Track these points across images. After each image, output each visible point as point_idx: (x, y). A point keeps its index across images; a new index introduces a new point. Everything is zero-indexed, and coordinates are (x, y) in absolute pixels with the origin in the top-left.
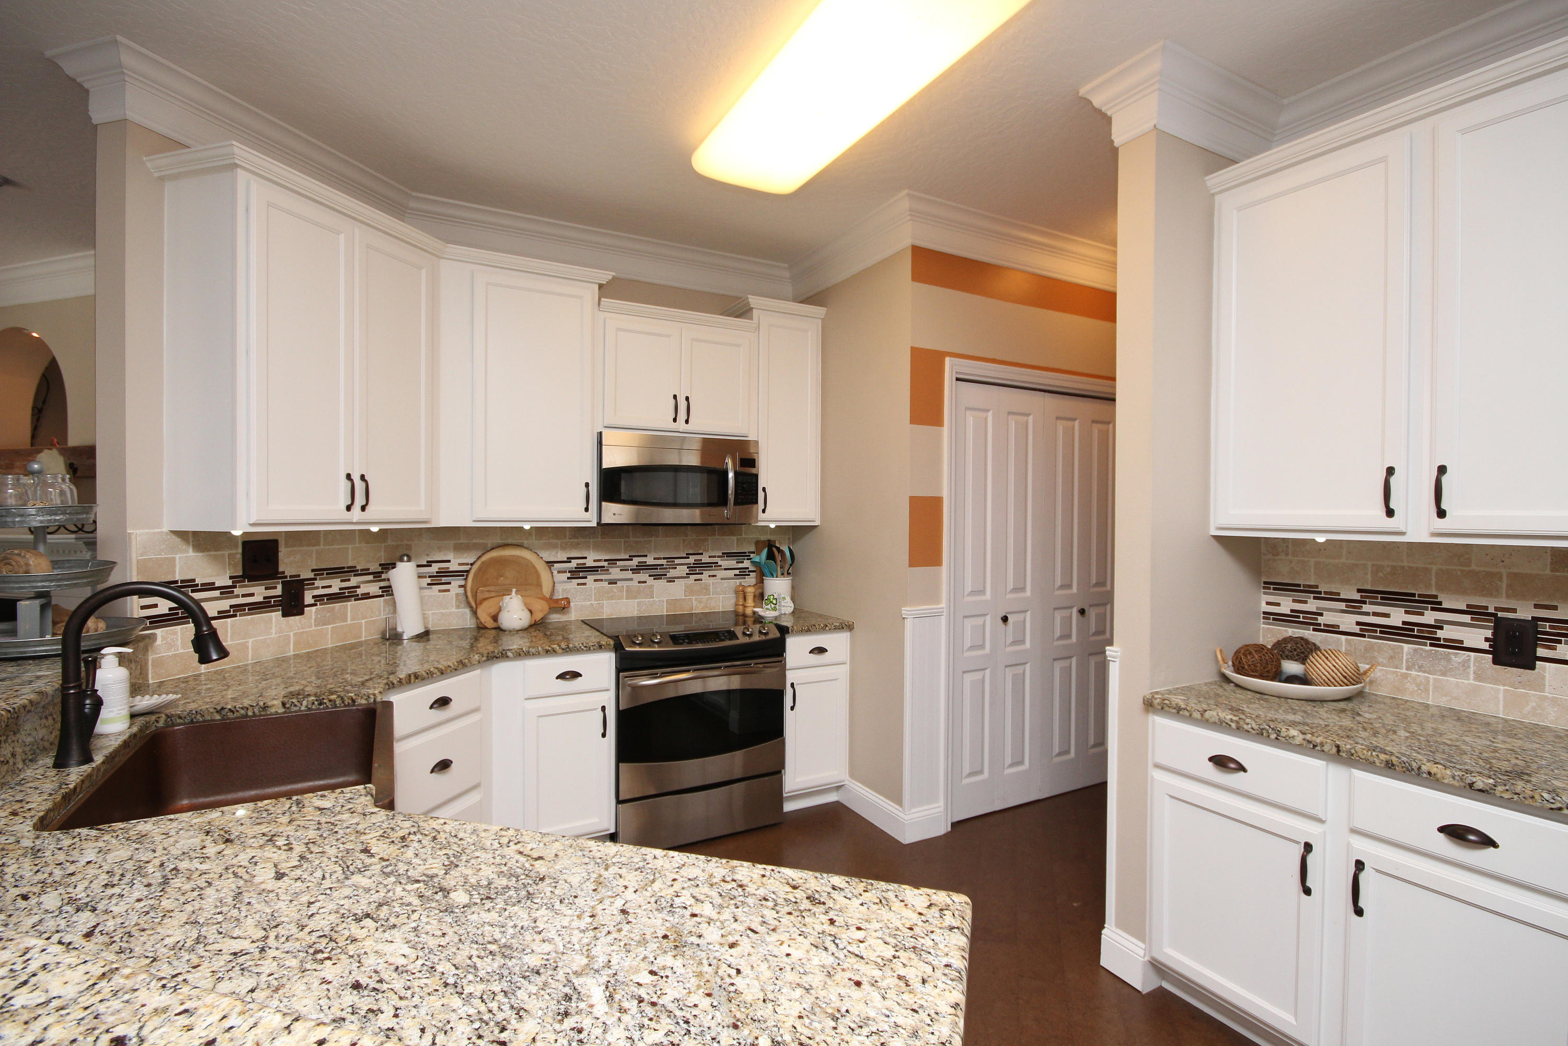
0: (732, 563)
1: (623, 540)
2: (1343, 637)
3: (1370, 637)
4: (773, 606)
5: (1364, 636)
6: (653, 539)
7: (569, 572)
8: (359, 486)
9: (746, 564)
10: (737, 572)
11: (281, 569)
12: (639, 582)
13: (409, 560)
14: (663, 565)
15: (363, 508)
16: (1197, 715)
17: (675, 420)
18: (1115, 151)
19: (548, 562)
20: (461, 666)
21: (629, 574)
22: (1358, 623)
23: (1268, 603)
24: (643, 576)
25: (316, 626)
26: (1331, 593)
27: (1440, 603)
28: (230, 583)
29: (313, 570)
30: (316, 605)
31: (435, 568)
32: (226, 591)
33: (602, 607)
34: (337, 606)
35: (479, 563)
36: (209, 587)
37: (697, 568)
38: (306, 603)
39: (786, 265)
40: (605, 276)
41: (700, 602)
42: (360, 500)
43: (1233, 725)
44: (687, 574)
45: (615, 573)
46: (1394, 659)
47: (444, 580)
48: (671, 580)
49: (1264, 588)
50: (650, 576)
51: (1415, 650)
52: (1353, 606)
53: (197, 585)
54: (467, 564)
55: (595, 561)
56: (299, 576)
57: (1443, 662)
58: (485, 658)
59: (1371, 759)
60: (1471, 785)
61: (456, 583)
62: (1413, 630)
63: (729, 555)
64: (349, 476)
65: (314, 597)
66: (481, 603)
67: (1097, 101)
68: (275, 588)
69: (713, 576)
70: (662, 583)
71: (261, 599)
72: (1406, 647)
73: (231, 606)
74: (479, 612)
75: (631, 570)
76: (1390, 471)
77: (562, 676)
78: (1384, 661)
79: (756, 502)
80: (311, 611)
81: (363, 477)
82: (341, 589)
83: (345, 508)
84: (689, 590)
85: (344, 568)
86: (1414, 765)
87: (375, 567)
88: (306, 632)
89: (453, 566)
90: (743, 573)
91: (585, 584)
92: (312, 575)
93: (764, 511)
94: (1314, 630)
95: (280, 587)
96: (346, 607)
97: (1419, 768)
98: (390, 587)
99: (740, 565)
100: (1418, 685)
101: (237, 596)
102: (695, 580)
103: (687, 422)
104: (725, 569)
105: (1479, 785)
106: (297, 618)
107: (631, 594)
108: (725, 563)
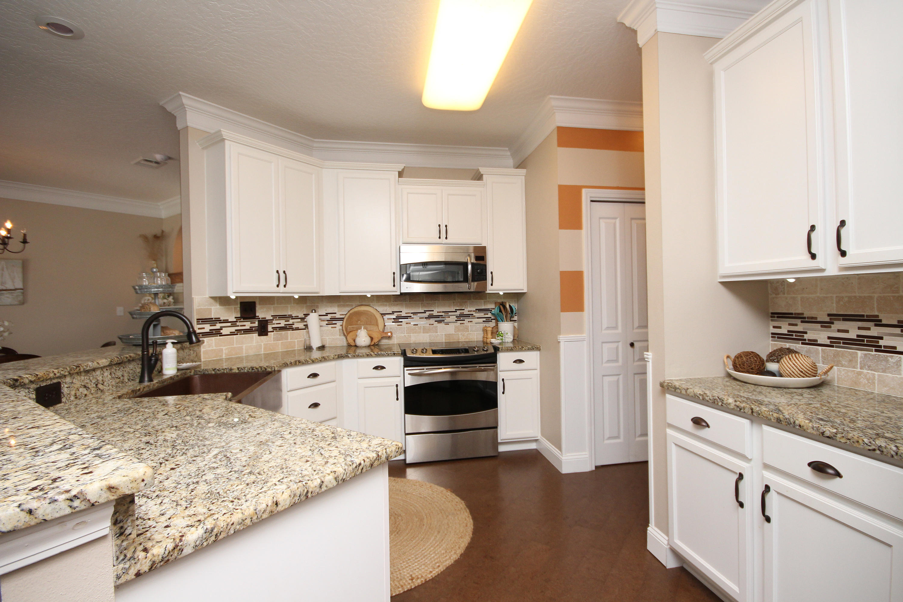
0: (482, 315)
1: (420, 302)
2: (820, 348)
3: (837, 347)
4: (501, 338)
5: (833, 346)
6: (437, 302)
7: (393, 319)
8: (282, 276)
9: (489, 315)
10: (485, 319)
11: (257, 315)
12: (430, 325)
13: (315, 312)
14: (442, 316)
15: (285, 286)
16: (684, 392)
17: (440, 238)
18: (639, 50)
19: (382, 314)
20: (323, 359)
21: (424, 320)
22: (829, 338)
23: (774, 327)
24: (432, 321)
25: (274, 341)
26: (812, 318)
27: (880, 321)
28: (235, 320)
29: (272, 316)
30: (273, 332)
31: (329, 316)
32: (234, 324)
33: (410, 337)
34: (283, 332)
35: (349, 314)
36: (226, 321)
37: (461, 317)
38: (269, 331)
39: (507, 149)
40: (400, 167)
41: (463, 336)
42: (282, 282)
44: (456, 320)
45: (417, 320)
46: (852, 361)
47: (334, 322)
48: (447, 324)
49: (772, 317)
50: (435, 321)
51: (865, 355)
52: (826, 325)
53: (221, 320)
54: (343, 315)
55: (406, 313)
56: (265, 318)
57: (884, 363)
58: (337, 357)
59: (769, 417)
60: (823, 433)
61: (339, 323)
62: (863, 341)
63: (480, 310)
64: (277, 272)
65: (273, 328)
66: (349, 334)
67: (627, 23)
68: (255, 323)
69: (471, 322)
70: (442, 325)
71: (249, 328)
72: (859, 353)
73: (236, 330)
74: (348, 337)
75: (425, 318)
76: (813, 228)
77: (376, 368)
78: (846, 363)
79: (486, 279)
80: (271, 334)
81: (284, 272)
82: (285, 325)
83: (276, 286)
84: (457, 329)
85: (286, 315)
86: (792, 420)
87: (301, 315)
88: (269, 344)
89: (338, 316)
90: (488, 320)
91: (401, 325)
92: (271, 318)
93: (492, 285)
94: (803, 344)
95: (257, 323)
96: (288, 333)
97: (794, 422)
98: (307, 325)
99: (486, 316)
100: (868, 380)
101: (238, 326)
102: (461, 324)
103: (446, 238)
104: (478, 318)
105: (827, 434)
106: (265, 337)
107: (425, 330)
108: (477, 315)
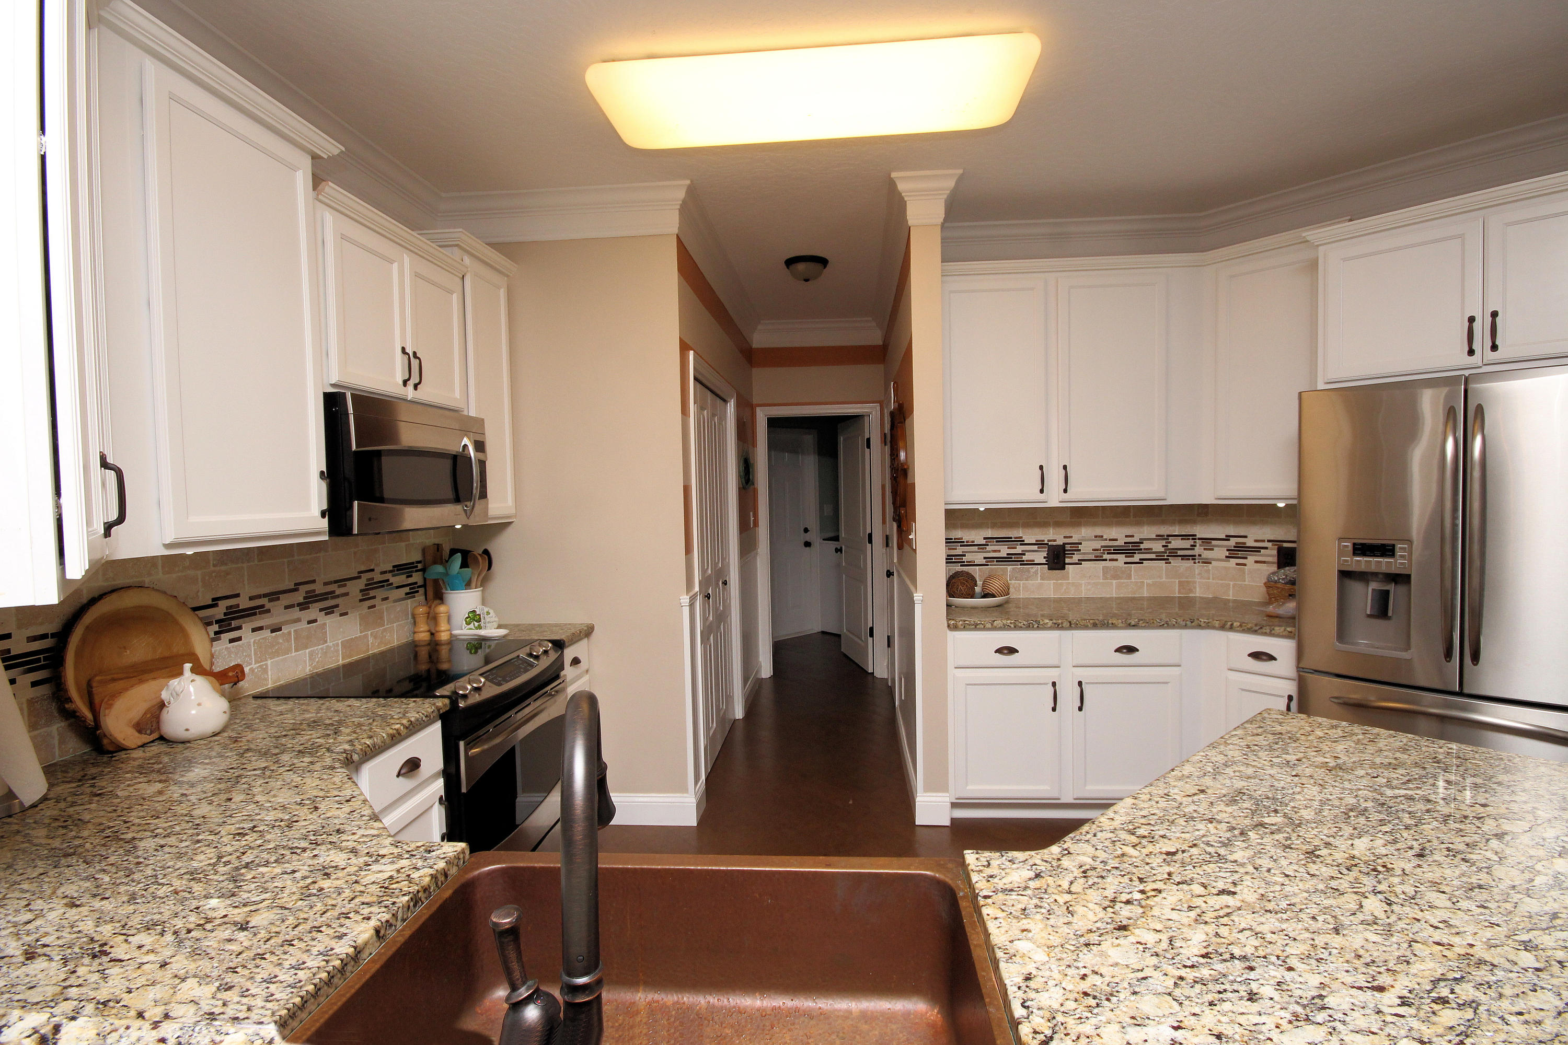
0: (400, 579)
1: (286, 560)
3: (991, 565)
4: (476, 624)
5: (987, 565)
7: (217, 622)
9: (415, 577)
10: (407, 589)
12: (309, 623)
14: (332, 592)
16: (989, 626)
17: (406, 382)
21: (296, 613)
24: (313, 611)
26: (970, 542)
27: (1023, 541)
33: (265, 671)
37: (370, 590)
41: (375, 638)
43: (1012, 626)
44: (361, 600)
45: (277, 614)
48: (345, 613)
50: (321, 610)
52: (981, 547)
55: (251, 598)
57: (1026, 574)
60: (1129, 624)
62: (1012, 558)
63: (399, 568)
66: (107, 705)
67: (900, 188)
69: (386, 599)
70: (334, 618)
72: (1009, 568)
75: (297, 605)
84: (364, 624)
90: (412, 590)
91: (239, 639)
97: (1108, 622)
99: (410, 580)
102: (370, 608)
103: (417, 387)
104: (398, 587)
105: (1133, 623)
107: (300, 643)
108: (397, 580)
